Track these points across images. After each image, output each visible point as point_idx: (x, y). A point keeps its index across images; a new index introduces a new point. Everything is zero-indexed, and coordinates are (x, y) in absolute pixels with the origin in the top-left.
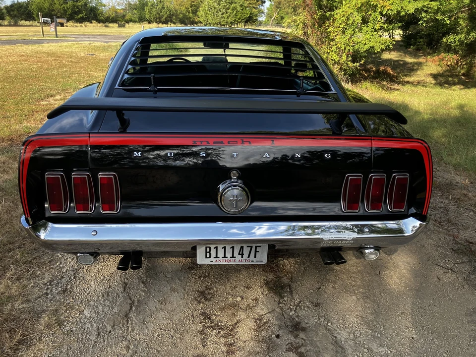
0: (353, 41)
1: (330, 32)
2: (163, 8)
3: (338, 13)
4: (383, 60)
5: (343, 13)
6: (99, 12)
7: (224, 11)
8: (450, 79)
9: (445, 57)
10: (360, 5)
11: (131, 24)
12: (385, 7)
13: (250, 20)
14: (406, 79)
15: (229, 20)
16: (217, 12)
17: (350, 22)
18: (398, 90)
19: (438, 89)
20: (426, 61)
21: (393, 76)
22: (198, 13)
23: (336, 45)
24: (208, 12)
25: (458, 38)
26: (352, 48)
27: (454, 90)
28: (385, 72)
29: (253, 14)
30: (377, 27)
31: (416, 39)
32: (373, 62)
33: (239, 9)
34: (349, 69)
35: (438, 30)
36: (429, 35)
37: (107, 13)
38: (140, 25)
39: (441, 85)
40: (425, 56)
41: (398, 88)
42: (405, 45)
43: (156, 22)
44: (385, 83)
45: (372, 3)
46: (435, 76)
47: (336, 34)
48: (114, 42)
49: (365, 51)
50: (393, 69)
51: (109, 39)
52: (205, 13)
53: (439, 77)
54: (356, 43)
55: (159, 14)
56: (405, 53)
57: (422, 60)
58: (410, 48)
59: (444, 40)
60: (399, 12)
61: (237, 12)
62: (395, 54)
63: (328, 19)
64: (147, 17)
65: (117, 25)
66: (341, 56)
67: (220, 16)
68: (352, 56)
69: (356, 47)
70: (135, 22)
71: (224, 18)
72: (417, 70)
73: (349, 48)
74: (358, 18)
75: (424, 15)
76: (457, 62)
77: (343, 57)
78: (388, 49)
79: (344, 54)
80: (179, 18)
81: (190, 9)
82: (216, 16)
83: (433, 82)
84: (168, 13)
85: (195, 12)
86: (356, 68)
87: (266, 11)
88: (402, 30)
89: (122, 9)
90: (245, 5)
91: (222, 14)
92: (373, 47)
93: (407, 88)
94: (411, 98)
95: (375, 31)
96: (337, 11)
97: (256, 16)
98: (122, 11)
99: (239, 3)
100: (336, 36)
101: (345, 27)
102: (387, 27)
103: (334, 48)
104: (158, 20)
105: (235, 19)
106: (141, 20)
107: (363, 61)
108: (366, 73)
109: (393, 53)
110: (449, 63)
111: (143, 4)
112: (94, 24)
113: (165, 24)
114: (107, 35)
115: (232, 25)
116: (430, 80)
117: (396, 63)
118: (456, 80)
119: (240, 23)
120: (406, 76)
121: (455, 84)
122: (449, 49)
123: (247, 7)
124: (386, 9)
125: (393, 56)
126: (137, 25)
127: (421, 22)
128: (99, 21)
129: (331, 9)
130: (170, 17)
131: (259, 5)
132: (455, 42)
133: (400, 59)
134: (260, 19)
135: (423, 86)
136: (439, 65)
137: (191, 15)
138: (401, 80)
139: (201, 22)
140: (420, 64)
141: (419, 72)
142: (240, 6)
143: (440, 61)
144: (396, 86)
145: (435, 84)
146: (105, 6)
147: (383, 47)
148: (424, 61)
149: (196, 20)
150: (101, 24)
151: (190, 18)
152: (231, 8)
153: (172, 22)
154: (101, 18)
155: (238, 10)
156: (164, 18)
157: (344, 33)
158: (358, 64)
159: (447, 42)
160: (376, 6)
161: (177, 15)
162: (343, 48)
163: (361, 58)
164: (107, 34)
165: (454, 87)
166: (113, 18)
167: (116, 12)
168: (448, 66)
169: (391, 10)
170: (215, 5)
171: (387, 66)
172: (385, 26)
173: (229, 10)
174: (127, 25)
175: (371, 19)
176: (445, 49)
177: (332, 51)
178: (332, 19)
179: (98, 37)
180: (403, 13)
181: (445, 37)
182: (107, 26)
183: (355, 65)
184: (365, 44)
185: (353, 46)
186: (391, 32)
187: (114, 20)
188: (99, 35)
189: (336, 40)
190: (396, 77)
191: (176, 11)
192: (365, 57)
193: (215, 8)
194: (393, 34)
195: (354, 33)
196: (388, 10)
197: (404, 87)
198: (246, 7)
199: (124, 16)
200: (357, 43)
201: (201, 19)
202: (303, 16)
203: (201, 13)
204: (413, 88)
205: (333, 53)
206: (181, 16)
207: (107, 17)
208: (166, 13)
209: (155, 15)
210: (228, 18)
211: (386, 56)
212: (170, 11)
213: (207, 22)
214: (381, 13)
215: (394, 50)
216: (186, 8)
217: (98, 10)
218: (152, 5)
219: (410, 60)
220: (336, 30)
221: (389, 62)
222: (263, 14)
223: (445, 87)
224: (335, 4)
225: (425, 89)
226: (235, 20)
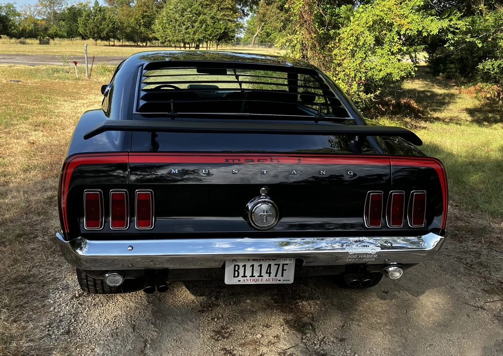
0: (365, 66)
1: (336, 55)
2: (104, 19)
3: (344, 32)
4: (404, 91)
5: (351, 32)
6: (10, 23)
7: (189, 25)
8: (490, 115)
9: (483, 88)
10: (371, 23)
11: (57, 40)
12: (402, 26)
13: (225, 37)
14: (436, 115)
15: (196, 36)
16: (179, 26)
17: (361, 44)
18: (425, 128)
19: (475, 128)
20: (460, 93)
21: (419, 111)
22: (153, 27)
23: (344, 71)
24: (167, 25)
25: (496, 63)
26: (364, 75)
27: (495, 129)
28: (408, 106)
29: (229, 28)
30: (395, 49)
31: (445, 64)
32: (391, 94)
33: (209, 21)
34: (362, 102)
35: (472, 53)
36: (461, 60)
37: (22, 24)
38: (69, 42)
39: (479, 122)
40: (458, 86)
41: (425, 126)
42: (431, 72)
43: (93, 38)
44: (408, 120)
45: (386, 21)
46: (471, 112)
47: (343, 57)
48: (43, 64)
49: (381, 79)
50: (418, 101)
51: (33, 61)
52: (162, 27)
53: (476, 113)
54: (369, 68)
55: (98, 27)
56: (433, 82)
57: (453, 91)
58: (438, 75)
59: (480, 66)
60: (420, 33)
61: (207, 25)
62: (420, 82)
63: (332, 38)
64: (81, 30)
65: (38, 41)
66: (351, 85)
67: (184, 31)
68: (365, 85)
69: (370, 74)
70: (62, 37)
71: (189, 34)
72: (449, 103)
73: (360, 75)
74: (370, 39)
75: (450, 36)
76: (499, 94)
77: (354, 87)
78: (409, 77)
79: (355, 82)
80: (126, 33)
81: (141, 21)
82: (177, 31)
83: (470, 119)
84: (110, 25)
85: (148, 25)
86: (371, 100)
87: (246, 25)
88: (428, 52)
89: (43, 19)
90: (219, 17)
91: (187, 29)
92: (391, 74)
93: (437, 125)
94: (442, 138)
95: (393, 54)
96: (344, 29)
97: (233, 31)
98: (43, 22)
99: (210, 14)
100: (343, 60)
101: (355, 49)
102: (407, 50)
103: (341, 75)
104: (96, 35)
105: (204, 35)
106: (71, 34)
107: (379, 92)
108: (383, 107)
109: (417, 81)
110: (488, 96)
111: (74, 13)
112: (4, 40)
113: (106, 40)
114: (28, 55)
115: (200, 43)
116: (465, 116)
117: (422, 95)
118: (498, 117)
119: (211, 40)
120: (435, 110)
121: (496, 121)
122: (487, 77)
123: (221, 19)
124: (404, 29)
125: (417, 85)
126: (66, 42)
127: (447, 44)
128: (11, 36)
129: (336, 27)
130: (113, 32)
131: (237, 18)
132: (494, 69)
133: (426, 89)
134: (237, 36)
135: (457, 124)
136: (476, 97)
137: (142, 29)
138: (429, 116)
139: (156, 39)
140: (452, 96)
141: (451, 107)
142: (211, 18)
143: (477, 93)
144: (423, 124)
145: (472, 121)
146: (19, 15)
147: (403, 74)
148: (457, 92)
149: (151, 36)
150: (13, 40)
151: (141, 33)
152: (199, 21)
153: (115, 37)
154: (12, 31)
155: (208, 23)
156: (105, 32)
157: (353, 56)
158: (372, 95)
159: (483, 69)
160: (392, 24)
161: (122, 29)
162: (353, 75)
163: (376, 88)
164: (26, 53)
165: (495, 126)
166: (31, 31)
167: (36, 24)
168: (488, 99)
169: (411, 30)
170: (177, 16)
171: (411, 98)
172: (405, 48)
173: (197, 24)
174: (51, 41)
175: (386, 39)
176: (482, 78)
177: (339, 79)
178: (337, 38)
179: (18, 58)
180: (425, 34)
181: (481, 62)
182: (24, 43)
183: (369, 96)
184: (381, 70)
185: (366, 72)
186: (413, 55)
187: (32, 35)
188: (17, 55)
189: (344, 65)
190: (422, 113)
191: (121, 23)
192: (381, 86)
193: (176, 20)
194: (416, 57)
195: (366, 56)
196: (406, 30)
197: (432, 125)
198: (219, 20)
199: (46, 29)
200: (371, 69)
201: (157, 35)
202: (301, 35)
203: (157, 26)
204: (445, 126)
205: (340, 81)
206: (129, 30)
207: (22, 30)
208: (108, 26)
209: (93, 28)
210: (194, 34)
211: (408, 85)
212: (114, 24)
213: (166, 38)
214: (398, 33)
215: (418, 77)
216: (136, 19)
217: (10, 20)
218: (88, 15)
219: (438, 90)
220: (343, 52)
221: (412, 93)
222: (242, 30)
223: (484, 125)
224: (340, 20)
225: (459, 126)
226: (204, 37)
